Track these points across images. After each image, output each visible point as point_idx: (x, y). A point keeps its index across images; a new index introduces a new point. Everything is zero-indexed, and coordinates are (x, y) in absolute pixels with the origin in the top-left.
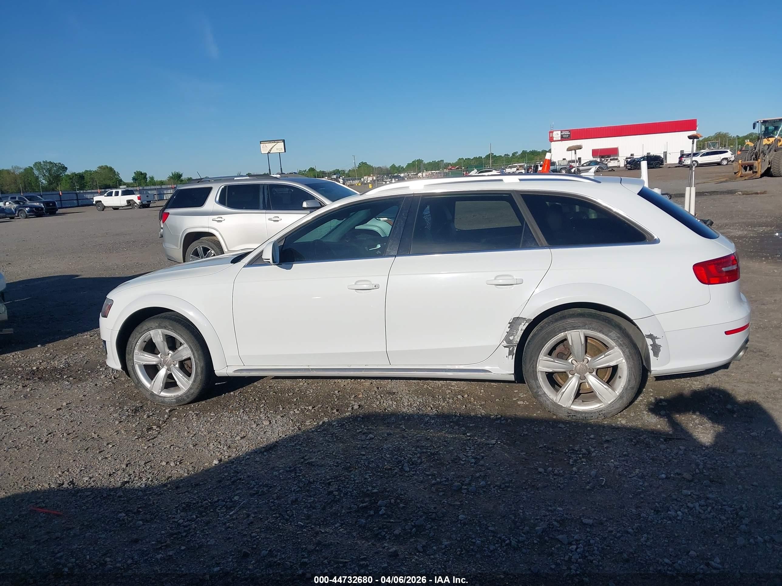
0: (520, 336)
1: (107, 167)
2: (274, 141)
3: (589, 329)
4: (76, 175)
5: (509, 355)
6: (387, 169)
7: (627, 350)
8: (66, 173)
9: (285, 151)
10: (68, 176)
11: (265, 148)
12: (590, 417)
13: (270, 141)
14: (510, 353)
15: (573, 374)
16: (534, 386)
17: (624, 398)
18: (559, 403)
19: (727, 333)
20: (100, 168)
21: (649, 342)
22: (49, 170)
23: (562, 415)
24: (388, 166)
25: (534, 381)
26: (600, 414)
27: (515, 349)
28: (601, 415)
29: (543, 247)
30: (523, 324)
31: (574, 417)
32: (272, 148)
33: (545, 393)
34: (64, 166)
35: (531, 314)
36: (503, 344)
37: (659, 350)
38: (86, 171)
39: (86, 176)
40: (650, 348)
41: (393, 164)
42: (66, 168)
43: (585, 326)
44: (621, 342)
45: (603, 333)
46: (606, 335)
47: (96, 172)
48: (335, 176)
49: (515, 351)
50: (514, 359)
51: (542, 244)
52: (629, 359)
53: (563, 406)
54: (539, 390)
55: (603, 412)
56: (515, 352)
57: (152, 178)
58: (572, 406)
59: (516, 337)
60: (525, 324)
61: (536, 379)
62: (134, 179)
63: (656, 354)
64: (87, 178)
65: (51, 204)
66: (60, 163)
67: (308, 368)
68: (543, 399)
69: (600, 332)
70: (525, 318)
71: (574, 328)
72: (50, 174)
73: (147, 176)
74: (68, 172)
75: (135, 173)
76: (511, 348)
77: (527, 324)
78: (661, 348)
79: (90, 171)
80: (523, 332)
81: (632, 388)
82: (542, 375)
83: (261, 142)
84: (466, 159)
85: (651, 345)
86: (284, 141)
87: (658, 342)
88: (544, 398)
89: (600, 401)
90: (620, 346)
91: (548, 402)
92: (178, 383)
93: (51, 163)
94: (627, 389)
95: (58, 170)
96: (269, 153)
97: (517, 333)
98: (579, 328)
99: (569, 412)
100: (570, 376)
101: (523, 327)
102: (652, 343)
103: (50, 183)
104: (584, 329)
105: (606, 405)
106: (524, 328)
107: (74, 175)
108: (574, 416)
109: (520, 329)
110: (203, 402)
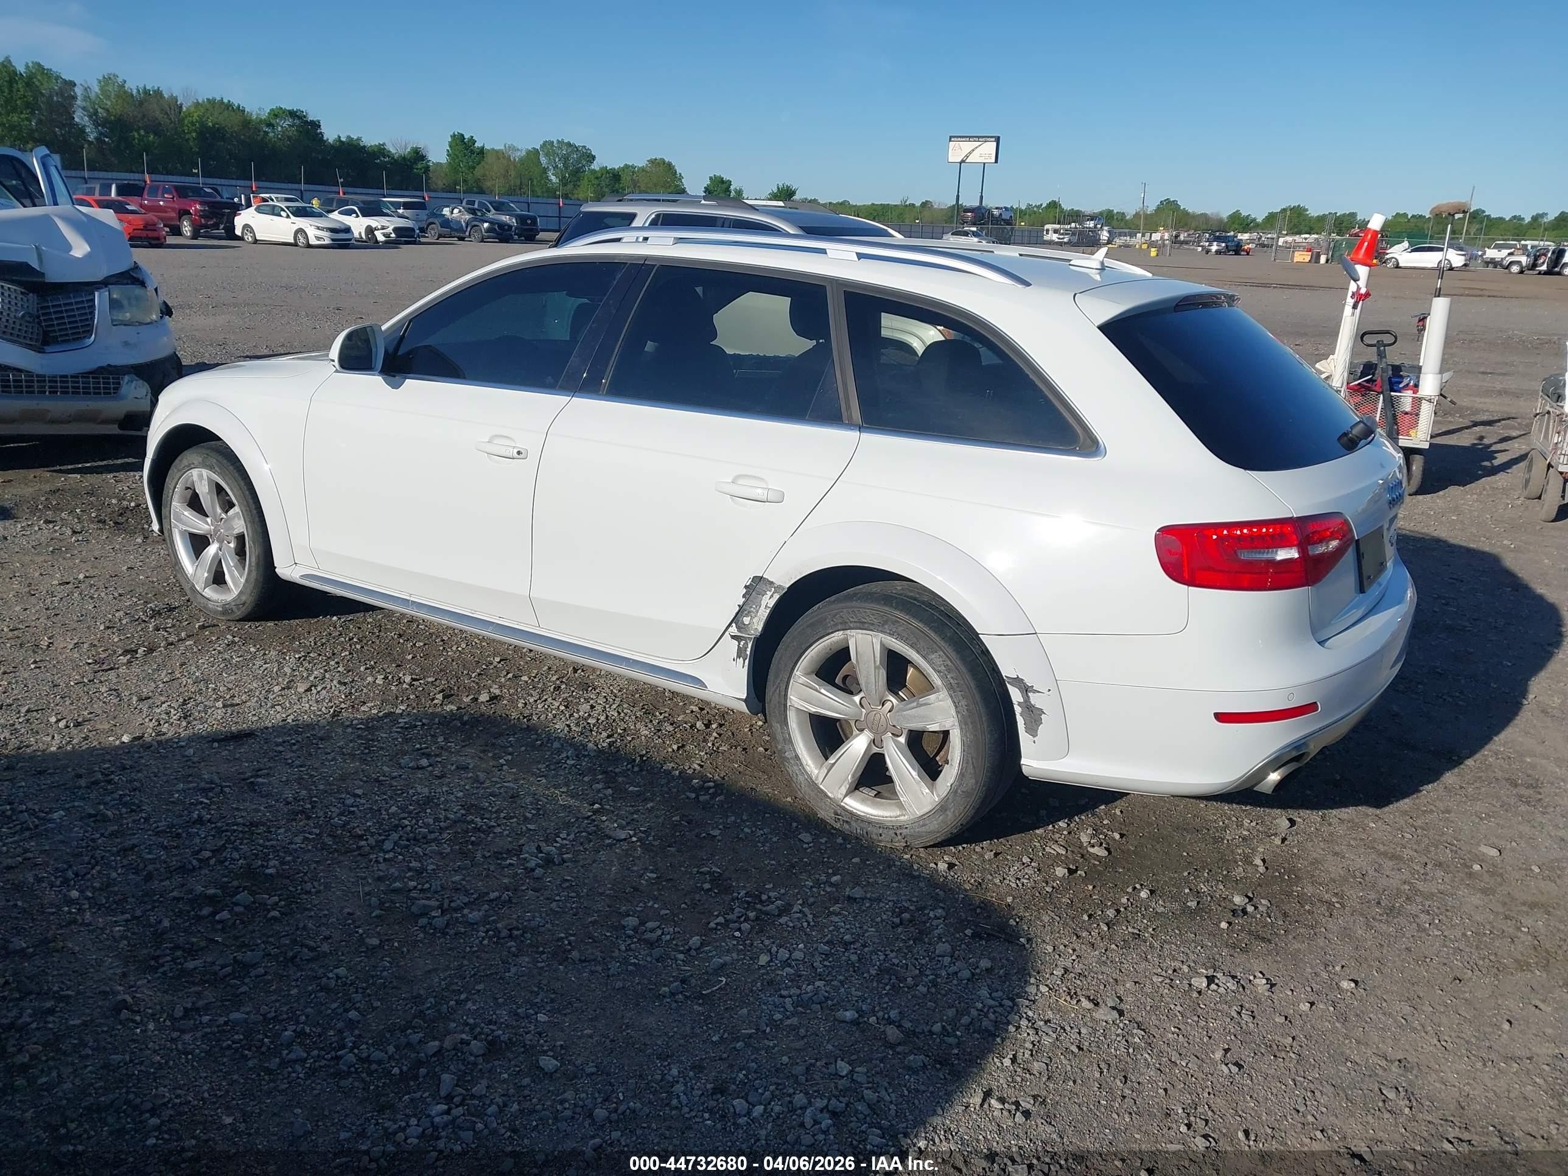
0: (763, 621)
1: (663, 161)
2: (978, 138)
3: (890, 634)
4: (608, 172)
5: (739, 656)
6: (1221, 221)
7: (964, 703)
8: (592, 167)
9: (996, 161)
10: (594, 172)
11: (957, 151)
12: (877, 835)
13: (970, 137)
14: (740, 653)
15: (861, 730)
16: (779, 737)
17: (948, 813)
18: (821, 786)
19: (1222, 717)
20: (653, 162)
21: (1016, 695)
22: (565, 159)
23: (825, 814)
24: (1225, 214)
25: (778, 725)
26: (896, 834)
27: (750, 645)
28: (900, 837)
29: (851, 425)
30: (769, 594)
31: (846, 826)
32: (970, 153)
33: (797, 757)
34: (590, 153)
35: (786, 575)
36: (730, 629)
37: (1038, 722)
38: (627, 166)
39: (624, 177)
40: (1018, 710)
41: (1238, 211)
42: (594, 158)
43: (883, 625)
44: (952, 681)
45: (918, 652)
46: (924, 657)
47: (643, 169)
48: (1092, 222)
49: (749, 650)
50: (746, 668)
51: (850, 418)
52: (966, 724)
53: (830, 795)
54: (787, 748)
55: (904, 831)
56: (748, 653)
57: (739, 193)
58: (848, 800)
59: (754, 620)
60: (772, 596)
61: (785, 722)
62: (707, 190)
63: (1032, 730)
64: (626, 179)
65: (529, 222)
66: (584, 147)
67: (408, 598)
68: (792, 769)
69: (912, 646)
70: (772, 583)
71: (862, 626)
72: (566, 166)
73: (732, 188)
74: (595, 166)
75: (711, 178)
76: (742, 643)
77: (777, 597)
78: (1043, 716)
79: (633, 167)
80: (768, 611)
81: (967, 794)
82: (797, 715)
83: (951, 137)
84: (1413, 216)
85: (1019, 704)
86: (998, 140)
87: (1034, 699)
88: (795, 768)
89: (901, 806)
90: (950, 688)
91: (801, 778)
92: (227, 577)
93: (569, 144)
94: (956, 792)
95: (579, 161)
96: (963, 161)
97: (757, 611)
98: (872, 628)
99: (839, 812)
100: (856, 732)
101: (769, 600)
102: (1022, 700)
103: (564, 182)
104: (882, 632)
105: (912, 817)
106: (772, 603)
107: (604, 170)
108: (847, 822)
109: (763, 604)
110: (270, 624)
